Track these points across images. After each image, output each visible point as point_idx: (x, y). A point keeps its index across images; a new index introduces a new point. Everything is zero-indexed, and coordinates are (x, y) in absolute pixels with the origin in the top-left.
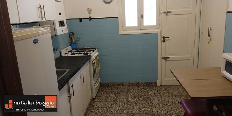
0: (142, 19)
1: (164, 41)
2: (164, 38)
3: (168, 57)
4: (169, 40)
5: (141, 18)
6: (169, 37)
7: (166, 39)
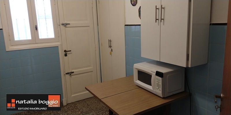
0: (37, 31)
1: (66, 55)
2: (65, 51)
3: (73, 71)
4: (71, 53)
5: (35, 30)
6: (71, 51)
7: (68, 52)
